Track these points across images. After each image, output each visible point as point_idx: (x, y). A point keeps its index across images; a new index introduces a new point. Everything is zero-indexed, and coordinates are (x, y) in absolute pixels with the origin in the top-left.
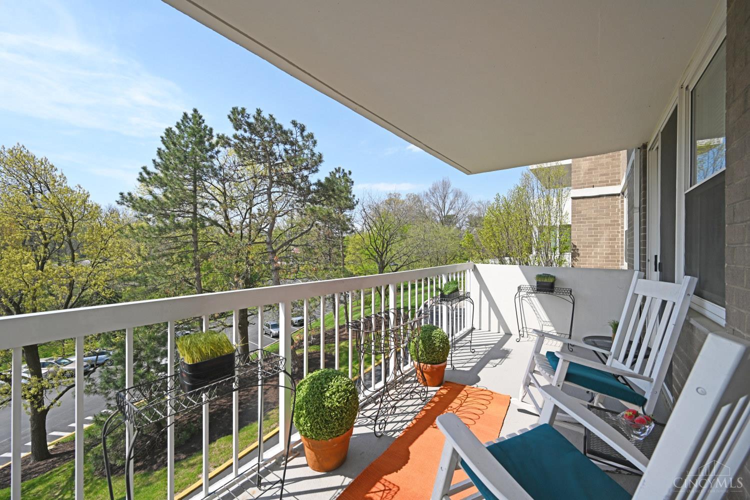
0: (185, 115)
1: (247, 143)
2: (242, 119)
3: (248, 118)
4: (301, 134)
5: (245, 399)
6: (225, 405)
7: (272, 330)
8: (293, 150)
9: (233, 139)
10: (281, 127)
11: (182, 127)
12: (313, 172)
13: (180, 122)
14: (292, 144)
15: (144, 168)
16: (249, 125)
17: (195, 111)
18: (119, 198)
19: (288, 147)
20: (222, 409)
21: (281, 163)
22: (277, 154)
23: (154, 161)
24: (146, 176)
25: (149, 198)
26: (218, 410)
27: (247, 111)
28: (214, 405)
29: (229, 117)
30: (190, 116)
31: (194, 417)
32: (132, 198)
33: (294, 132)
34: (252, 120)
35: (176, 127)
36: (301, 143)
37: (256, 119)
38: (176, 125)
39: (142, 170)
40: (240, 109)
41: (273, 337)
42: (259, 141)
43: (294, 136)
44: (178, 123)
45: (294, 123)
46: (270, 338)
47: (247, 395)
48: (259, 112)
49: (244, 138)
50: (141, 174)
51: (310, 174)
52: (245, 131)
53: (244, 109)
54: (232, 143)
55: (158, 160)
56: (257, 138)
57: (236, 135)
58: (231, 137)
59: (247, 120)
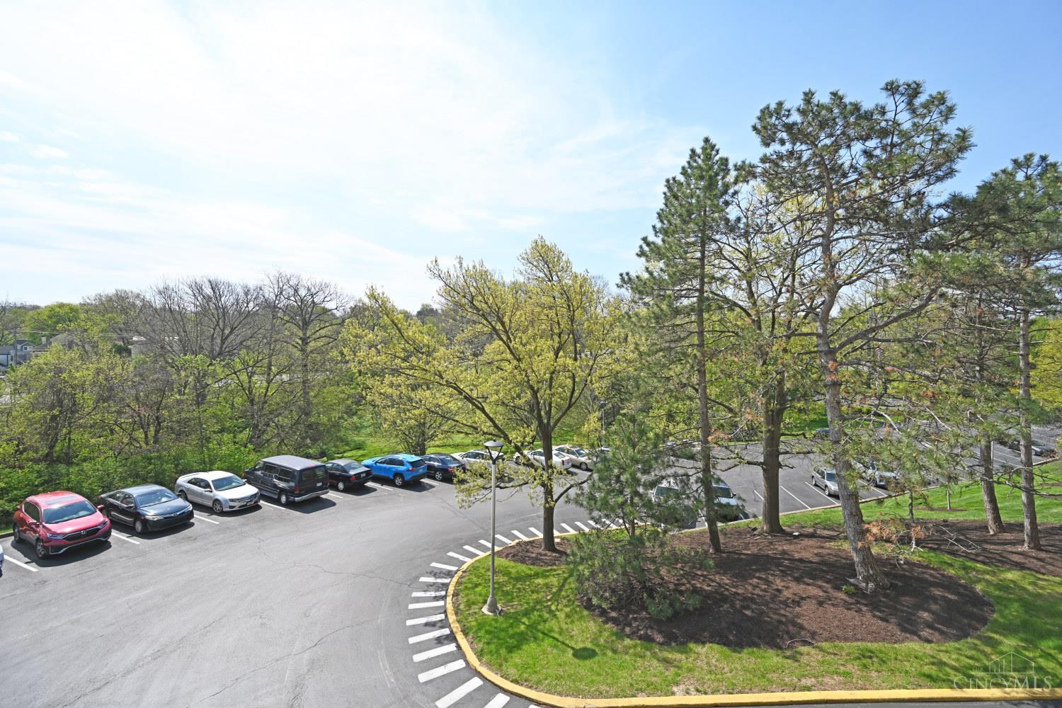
0: (693, 151)
1: (785, 164)
2: (777, 122)
3: (788, 116)
4: (910, 103)
5: (758, 595)
6: (727, 589)
7: (828, 483)
8: (884, 148)
9: (760, 164)
10: (856, 107)
11: (689, 170)
12: (939, 179)
13: (687, 165)
14: (884, 133)
15: (645, 239)
16: (789, 128)
17: (707, 140)
18: (618, 281)
19: (872, 143)
20: (722, 594)
21: (856, 180)
22: (847, 165)
23: (654, 227)
24: (646, 248)
25: (646, 276)
26: (716, 592)
27: (786, 106)
28: (713, 581)
29: (755, 128)
30: (699, 151)
31: (684, 584)
32: (630, 279)
33: (890, 105)
34: (796, 118)
35: (682, 174)
36: (907, 126)
37: (802, 112)
38: (680, 170)
39: (642, 242)
40: (773, 106)
41: (830, 495)
42: (810, 152)
43: (890, 115)
44: (683, 168)
45: (891, 88)
46: (825, 495)
47: (764, 590)
48: (808, 96)
49: (780, 157)
50: (641, 247)
51: (929, 184)
52: (783, 142)
53: (780, 104)
54: (759, 170)
55: (659, 225)
56: (804, 147)
57: (765, 156)
58: (756, 161)
59: (786, 121)
